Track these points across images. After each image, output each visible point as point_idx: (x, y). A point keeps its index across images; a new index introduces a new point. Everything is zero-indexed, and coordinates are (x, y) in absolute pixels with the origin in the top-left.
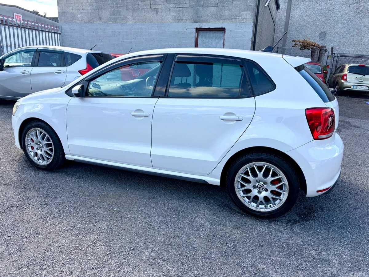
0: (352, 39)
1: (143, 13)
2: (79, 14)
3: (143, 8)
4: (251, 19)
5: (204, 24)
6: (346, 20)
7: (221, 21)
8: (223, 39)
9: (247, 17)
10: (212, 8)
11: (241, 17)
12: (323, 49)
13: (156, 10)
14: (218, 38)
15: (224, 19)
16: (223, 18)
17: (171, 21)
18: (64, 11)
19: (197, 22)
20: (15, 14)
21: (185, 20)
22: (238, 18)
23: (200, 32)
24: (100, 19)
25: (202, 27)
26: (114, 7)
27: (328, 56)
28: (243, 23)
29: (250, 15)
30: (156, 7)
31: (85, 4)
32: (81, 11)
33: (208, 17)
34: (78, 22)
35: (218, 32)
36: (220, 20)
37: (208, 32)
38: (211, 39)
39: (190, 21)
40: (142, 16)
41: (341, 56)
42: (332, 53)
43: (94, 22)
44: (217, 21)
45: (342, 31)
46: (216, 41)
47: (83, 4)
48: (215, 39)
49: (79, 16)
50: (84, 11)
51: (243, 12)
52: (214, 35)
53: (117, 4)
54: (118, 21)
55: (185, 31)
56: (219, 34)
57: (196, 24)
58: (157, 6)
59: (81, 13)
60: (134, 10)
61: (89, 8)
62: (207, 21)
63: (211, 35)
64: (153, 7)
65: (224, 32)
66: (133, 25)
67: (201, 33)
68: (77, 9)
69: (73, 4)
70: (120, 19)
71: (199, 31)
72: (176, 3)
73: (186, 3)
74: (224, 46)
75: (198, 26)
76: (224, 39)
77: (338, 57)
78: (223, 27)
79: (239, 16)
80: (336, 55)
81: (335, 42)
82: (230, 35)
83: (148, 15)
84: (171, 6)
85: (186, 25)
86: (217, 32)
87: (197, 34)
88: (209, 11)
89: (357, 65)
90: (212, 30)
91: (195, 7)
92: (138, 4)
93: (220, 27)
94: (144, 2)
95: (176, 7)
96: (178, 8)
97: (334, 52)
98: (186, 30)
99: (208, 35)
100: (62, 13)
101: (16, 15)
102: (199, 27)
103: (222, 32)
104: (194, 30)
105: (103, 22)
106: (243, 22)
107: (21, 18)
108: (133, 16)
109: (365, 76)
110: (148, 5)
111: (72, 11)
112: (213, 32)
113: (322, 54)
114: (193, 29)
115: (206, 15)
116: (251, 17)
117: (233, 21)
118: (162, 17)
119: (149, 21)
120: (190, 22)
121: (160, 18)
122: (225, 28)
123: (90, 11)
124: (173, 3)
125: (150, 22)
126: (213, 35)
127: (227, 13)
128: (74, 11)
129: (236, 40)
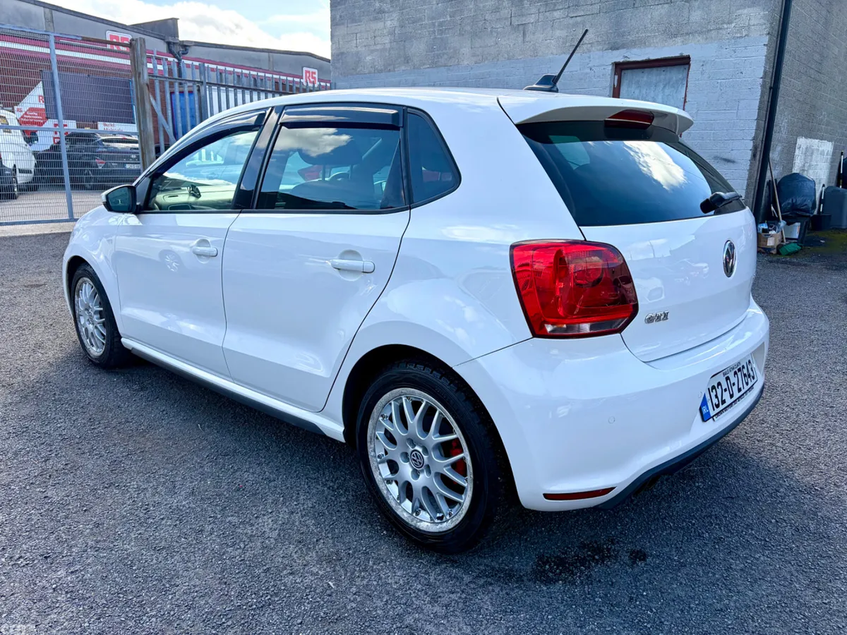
1: (494, 39)
2: (369, 55)
3: (494, 26)
4: (764, 27)
5: (635, 50)
7: (679, 39)
8: (685, 85)
9: (752, 22)
10: (656, 7)
11: (733, 25)
13: (522, 29)
14: (671, 83)
15: (687, 34)
16: (685, 31)
17: (555, 52)
18: (342, 51)
19: (618, 49)
20: (305, 69)
21: (589, 45)
22: (725, 26)
23: (626, 71)
24: (407, 60)
25: (628, 60)
26: (434, 32)
28: (738, 40)
29: (759, 17)
30: (524, 23)
31: (380, 32)
32: (372, 48)
33: (645, 32)
34: (367, 71)
35: (672, 68)
36: (675, 36)
37: (646, 70)
38: (652, 88)
39: (600, 47)
40: (491, 46)
43: (394, 68)
44: (670, 41)
46: (667, 92)
47: (377, 32)
48: (665, 87)
49: (369, 58)
50: (378, 48)
51: (740, 11)
52: (662, 77)
53: (441, 24)
54: (442, 61)
55: (587, 74)
56: (675, 74)
57: (616, 52)
58: (524, 19)
59: (372, 51)
60: (475, 35)
61: (387, 40)
62: (641, 43)
63: (654, 78)
64: (516, 22)
65: (687, 66)
66: (472, 68)
67: (628, 76)
68: (365, 44)
69: (358, 35)
70: (446, 56)
71: (622, 69)
72: (569, 7)
73: (592, 5)
74: (686, 104)
75: (619, 57)
76: (687, 86)
78: (685, 54)
79: (730, 23)
82: (703, 74)
83: (504, 43)
84: (557, 14)
85: (589, 57)
86: (669, 68)
87: (616, 77)
88: (649, 17)
90: (657, 64)
91: (614, 11)
92: (485, 20)
93: (676, 54)
94: (498, 14)
95: (567, 16)
96: (572, 17)
98: (589, 71)
99: (645, 79)
100: (338, 55)
101: (307, 72)
102: (621, 61)
103: (682, 67)
104: (610, 69)
105: (412, 67)
106: (739, 35)
107: (316, 76)
108: (472, 48)
110: (506, 19)
111: (355, 49)
112: (659, 69)
114: (605, 67)
115: (641, 27)
116: (762, 21)
117: (713, 36)
118: (534, 44)
119: (506, 56)
120: (600, 50)
121: (530, 47)
122: (688, 58)
123: (388, 46)
124: (561, 7)
125: (508, 59)
126: (658, 78)
127: (696, 16)
128: (359, 49)
129: (719, 85)
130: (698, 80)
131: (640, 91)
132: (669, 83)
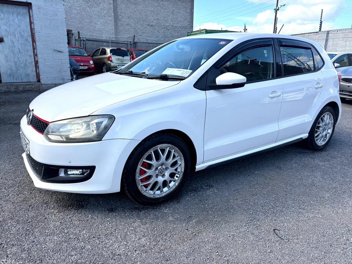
0: (88, 25)
6: (78, 7)
12: (71, 33)
14: (21, 14)
27: (76, 40)
35: (19, 6)
38: (11, 15)
41: (87, 40)
42: (79, 37)
45: (78, 17)
46: (20, 17)
48: (18, 15)
52: (15, 10)
56: (23, 10)
63: (11, 10)
65: (29, 7)
77: (84, 41)
78: (29, 1)
80: (82, 39)
81: (74, 26)
82: (40, 13)
86: (18, 6)
89: (116, 48)
97: (80, 37)
109: (124, 57)
112: (13, 5)
113: (71, 38)
122: (30, 4)
126: (13, 10)
129: (48, 18)
130: (38, 15)
131: (4, 15)
132: (19, 14)
